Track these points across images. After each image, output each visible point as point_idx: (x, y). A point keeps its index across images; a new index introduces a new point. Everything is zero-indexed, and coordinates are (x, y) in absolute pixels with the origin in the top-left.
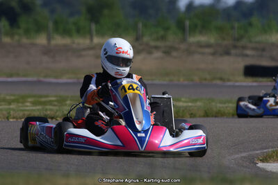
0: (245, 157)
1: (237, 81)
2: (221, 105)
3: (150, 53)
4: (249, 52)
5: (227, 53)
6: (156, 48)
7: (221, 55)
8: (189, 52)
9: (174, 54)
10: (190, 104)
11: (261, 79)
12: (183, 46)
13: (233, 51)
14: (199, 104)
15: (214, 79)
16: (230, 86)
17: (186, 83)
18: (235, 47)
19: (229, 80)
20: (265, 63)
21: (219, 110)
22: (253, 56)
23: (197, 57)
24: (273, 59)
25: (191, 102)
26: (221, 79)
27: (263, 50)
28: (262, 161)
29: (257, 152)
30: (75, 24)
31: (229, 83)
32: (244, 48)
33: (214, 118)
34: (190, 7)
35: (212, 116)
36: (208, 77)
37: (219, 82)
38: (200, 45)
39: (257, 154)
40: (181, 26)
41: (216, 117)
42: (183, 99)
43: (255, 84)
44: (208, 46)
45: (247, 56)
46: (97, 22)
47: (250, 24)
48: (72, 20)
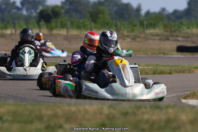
0: (174, 96)
1: (172, 55)
2: (163, 68)
3: (124, 39)
4: (180, 39)
5: (168, 39)
6: (128, 36)
7: (164, 40)
8: (146, 39)
9: (138, 40)
10: (146, 67)
11: (186, 54)
12: (143, 35)
13: (171, 38)
14: (151, 67)
15: (160, 53)
16: (168, 58)
17: (144, 56)
18: (172, 36)
19: (168, 54)
20: (189, 44)
21: (162, 71)
22: (182, 41)
23: (150, 41)
24: (193, 42)
25: (146, 66)
26: (164, 54)
27: (188, 37)
28: (184, 98)
29: (182, 93)
30: (83, 23)
31: (167, 56)
32: (177, 36)
33: (158, 75)
34: (148, 13)
35: (158, 74)
36: (156, 52)
37: (162, 55)
38: (152, 35)
39: (182, 95)
40: (142, 24)
41: (160, 74)
42: (142, 65)
43: (182, 56)
44: (157, 35)
45: (178, 41)
46: (95, 22)
47: (181, 23)
48: (81, 21)
